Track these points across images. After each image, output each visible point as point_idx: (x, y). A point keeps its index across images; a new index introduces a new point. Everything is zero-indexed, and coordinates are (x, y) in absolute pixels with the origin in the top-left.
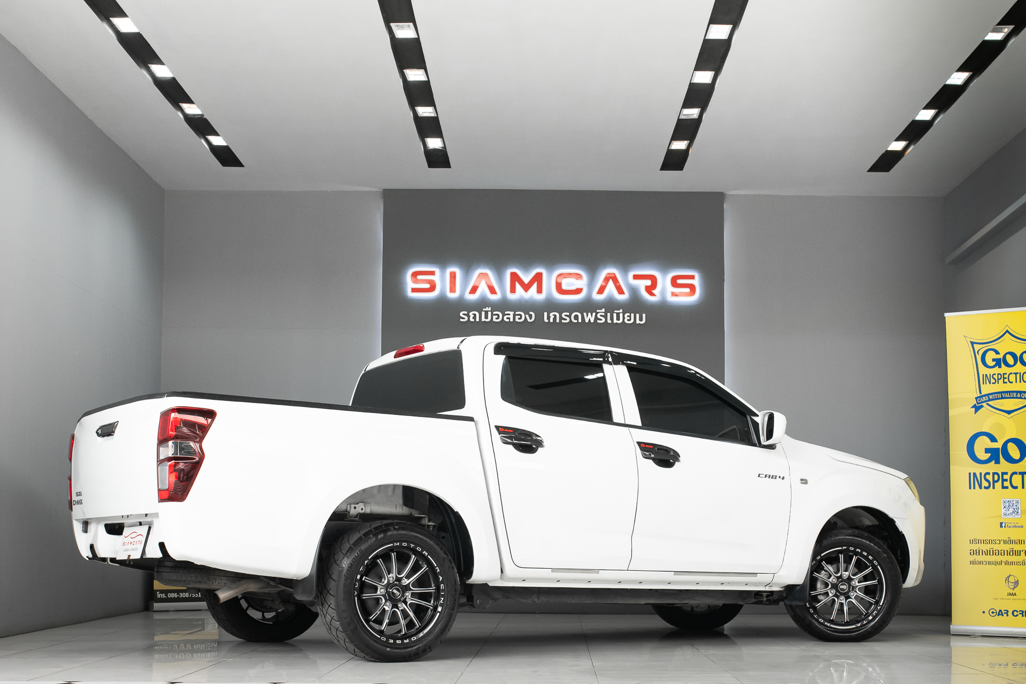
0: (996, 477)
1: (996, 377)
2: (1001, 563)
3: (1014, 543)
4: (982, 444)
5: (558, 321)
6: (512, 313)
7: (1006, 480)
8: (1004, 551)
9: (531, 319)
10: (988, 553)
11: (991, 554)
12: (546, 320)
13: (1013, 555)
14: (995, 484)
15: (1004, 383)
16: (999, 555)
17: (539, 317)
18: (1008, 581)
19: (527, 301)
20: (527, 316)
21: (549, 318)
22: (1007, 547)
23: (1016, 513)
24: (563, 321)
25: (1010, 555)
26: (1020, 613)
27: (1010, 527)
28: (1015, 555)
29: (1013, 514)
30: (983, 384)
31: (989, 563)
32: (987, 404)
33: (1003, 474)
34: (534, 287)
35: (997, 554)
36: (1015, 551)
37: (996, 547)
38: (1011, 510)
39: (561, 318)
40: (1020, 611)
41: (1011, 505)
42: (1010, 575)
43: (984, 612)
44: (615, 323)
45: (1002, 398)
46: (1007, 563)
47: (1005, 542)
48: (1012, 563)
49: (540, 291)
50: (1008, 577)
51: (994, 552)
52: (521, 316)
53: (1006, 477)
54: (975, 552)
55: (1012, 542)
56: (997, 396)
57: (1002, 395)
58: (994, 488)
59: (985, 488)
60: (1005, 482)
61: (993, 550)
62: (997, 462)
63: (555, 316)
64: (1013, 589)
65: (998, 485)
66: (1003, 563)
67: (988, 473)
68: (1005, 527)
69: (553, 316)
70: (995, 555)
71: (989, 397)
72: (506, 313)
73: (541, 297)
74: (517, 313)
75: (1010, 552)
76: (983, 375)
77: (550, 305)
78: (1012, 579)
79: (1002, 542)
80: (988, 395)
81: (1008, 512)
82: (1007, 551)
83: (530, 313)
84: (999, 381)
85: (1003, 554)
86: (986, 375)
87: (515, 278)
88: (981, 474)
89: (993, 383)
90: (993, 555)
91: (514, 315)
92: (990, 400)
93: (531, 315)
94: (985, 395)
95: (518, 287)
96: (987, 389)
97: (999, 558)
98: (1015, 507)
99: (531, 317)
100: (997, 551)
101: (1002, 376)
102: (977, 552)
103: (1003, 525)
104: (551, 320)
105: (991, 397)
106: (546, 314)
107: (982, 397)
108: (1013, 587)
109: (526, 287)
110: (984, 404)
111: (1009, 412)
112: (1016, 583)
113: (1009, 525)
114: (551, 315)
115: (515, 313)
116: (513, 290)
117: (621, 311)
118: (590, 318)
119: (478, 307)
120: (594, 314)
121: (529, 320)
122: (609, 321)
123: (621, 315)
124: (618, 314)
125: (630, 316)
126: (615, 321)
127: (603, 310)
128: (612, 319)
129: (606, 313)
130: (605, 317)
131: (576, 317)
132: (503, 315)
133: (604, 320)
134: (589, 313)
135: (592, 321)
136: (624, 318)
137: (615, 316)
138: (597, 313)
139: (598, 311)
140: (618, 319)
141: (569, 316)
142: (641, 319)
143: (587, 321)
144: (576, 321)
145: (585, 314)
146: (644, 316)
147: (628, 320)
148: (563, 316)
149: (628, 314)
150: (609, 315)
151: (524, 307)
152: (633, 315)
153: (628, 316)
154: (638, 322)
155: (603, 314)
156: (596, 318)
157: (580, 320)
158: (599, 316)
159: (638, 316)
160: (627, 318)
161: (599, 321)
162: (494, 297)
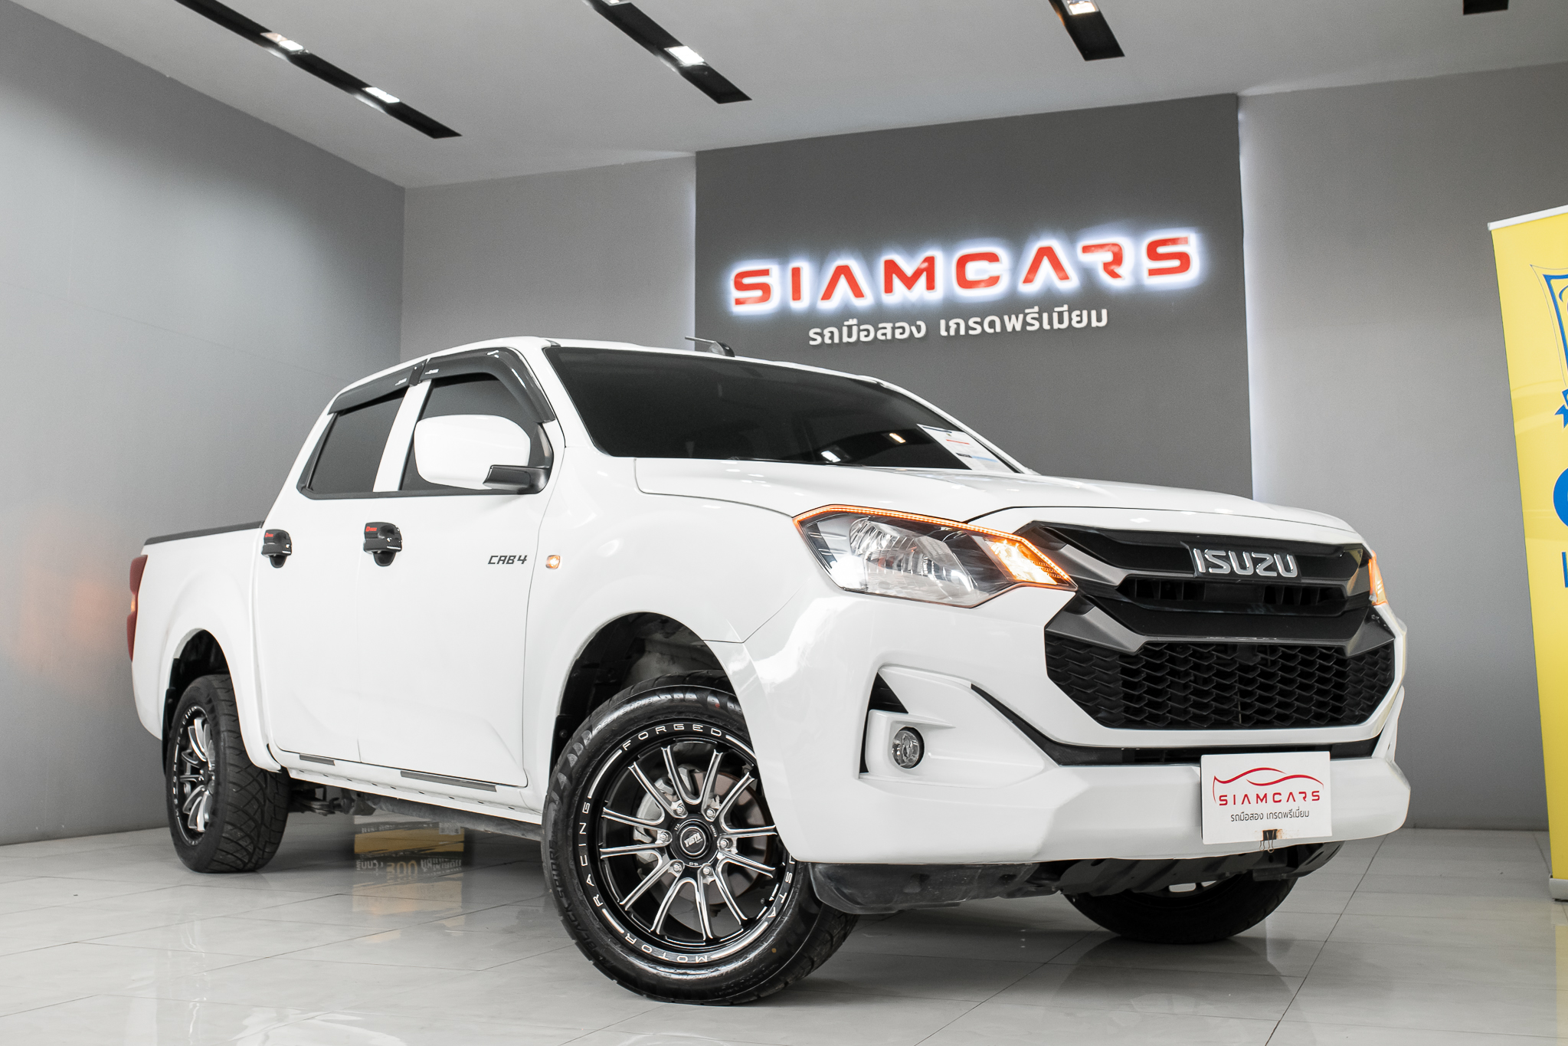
5: (962, 332)
6: (889, 326)
9: (919, 332)
12: (944, 333)
17: (932, 328)
19: (913, 305)
20: (914, 329)
21: (948, 329)
24: (971, 332)
34: (923, 280)
39: (968, 328)
44: (1056, 330)
49: (931, 285)
52: (903, 328)
63: (958, 324)
69: (955, 326)
72: (881, 325)
73: (936, 296)
74: (897, 325)
77: (952, 309)
83: (919, 323)
87: (892, 268)
91: (894, 329)
93: (920, 326)
95: (897, 282)
99: (919, 329)
104: (952, 333)
106: (943, 323)
109: (909, 282)
114: (952, 323)
115: (894, 325)
116: (889, 288)
117: (1066, 307)
118: (1014, 323)
119: (838, 319)
120: (1021, 316)
121: (917, 335)
122: (1046, 326)
123: (1066, 315)
124: (1061, 314)
125: (1080, 316)
126: (1056, 326)
127: (1036, 309)
128: (1051, 322)
129: (1040, 313)
130: (1040, 320)
131: (992, 324)
132: (877, 329)
133: (1037, 325)
134: (1013, 317)
135: (1018, 328)
136: (1070, 319)
137: (1055, 316)
138: (1025, 315)
139: (1027, 311)
140: (1061, 321)
141: (981, 324)
142: (1099, 319)
143: (1009, 329)
144: (992, 331)
145: (1006, 318)
146: (1104, 312)
147: (1078, 322)
148: (971, 323)
149: (1078, 312)
150: (1045, 316)
151: (909, 315)
152: (1085, 313)
153: (1077, 316)
154: (1094, 324)
155: (1036, 316)
156: (1025, 323)
157: (998, 329)
158: (1029, 319)
159: (1094, 313)
160: (1075, 319)
161: (1029, 328)
162: (860, 304)
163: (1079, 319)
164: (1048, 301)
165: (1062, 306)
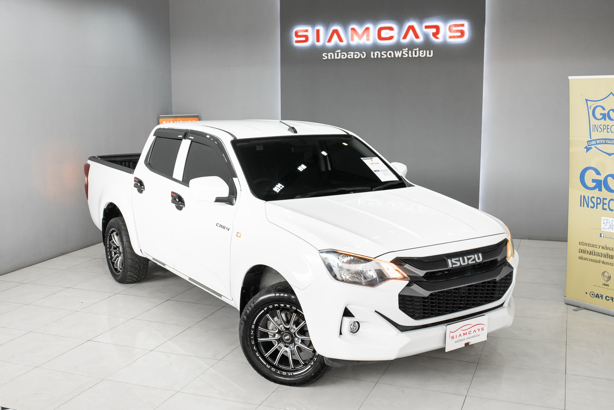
0: (599, 200)
1: (602, 127)
2: (599, 262)
3: (609, 249)
4: (590, 176)
5: (379, 57)
6: (352, 53)
7: (606, 204)
8: (602, 254)
9: (363, 56)
10: (591, 253)
11: (593, 254)
12: (372, 57)
13: (608, 257)
14: (598, 205)
15: (607, 132)
16: (598, 256)
17: (368, 55)
18: (604, 276)
19: (361, 45)
20: (361, 55)
21: (374, 55)
22: (604, 252)
23: (611, 228)
24: (382, 57)
25: (606, 257)
26: (611, 299)
27: (607, 238)
28: (610, 258)
29: (610, 229)
30: (593, 131)
31: (591, 260)
32: (595, 147)
33: (604, 199)
34: (365, 36)
35: (597, 255)
36: (610, 255)
37: (597, 250)
38: (608, 226)
39: (381, 55)
40: (611, 297)
41: (608, 222)
42: (605, 272)
43: (586, 293)
45: (606, 143)
46: (603, 262)
47: (603, 248)
48: (607, 263)
49: (368, 38)
50: (604, 272)
51: (595, 253)
52: (357, 54)
53: (605, 201)
54: (582, 251)
55: (608, 248)
56: (602, 141)
57: (605, 141)
58: (597, 208)
59: (591, 207)
60: (604, 205)
61: (594, 252)
62: (600, 190)
63: (378, 54)
64: (607, 281)
65: (600, 206)
66: (601, 262)
67: (593, 197)
68: (603, 237)
69: (377, 54)
70: (596, 255)
71: (596, 142)
73: (370, 42)
74: (355, 53)
75: (606, 256)
76: (593, 125)
77: (376, 48)
78: (606, 274)
79: (601, 247)
80: (596, 140)
81: (606, 227)
82: (604, 254)
83: (363, 52)
84: (604, 130)
85: (601, 256)
86: (595, 125)
87: (353, 31)
88: (588, 197)
89: (600, 132)
90: (594, 255)
91: (354, 54)
92: (597, 144)
93: (364, 54)
94: (593, 140)
95: (355, 37)
96: (596, 135)
97: (598, 258)
98: (611, 224)
99: (363, 55)
100: (597, 253)
101: (606, 127)
102: (583, 251)
103: (602, 235)
104: (376, 57)
105: (598, 142)
106: (372, 53)
107: (591, 141)
108: (607, 280)
110: (593, 147)
111: (610, 155)
112: (609, 278)
113: (606, 236)
114: (375, 53)
115: (354, 53)
116: (353, 39)
117: (418, 49)
118: (398, 54)
119: (333, 50)
120: (401, 52)
121: (362, 57)
122: (410, 56)
123: (418, 52)
124: (416, 51)
125: (423, 52)
126: (414, 56)
127: (407, 49)
128: (412, 55)
129: (408, 51)
130: (408, 53)
131: (390, 54)
132: (348, 54)
133: (407, 55)
134: (398, 52)
135: (400, 56)
136: (419, 53)
137: (414, 52)
138: (403, 51)
139: (403, 50)
140: (416, 54)
141: (386, 54)
142: (430, 54)
143: (397, 56)
144: (390, 57)
145: (395, 52)
146: (432, 52)
147: (422, 55)
148: (383, 54)
149: (422, 51)
150: (410, 52)
151: (359, 49)
152: (425, 51)
153: (422, 52)
154: (428, 56)
155: (407, 52)
156: (402, 54)
157: (393, 56)
158: (404, 53)
159: (428, 52)
160: (421, 53)
161: (404, 56)
162: (341, 44)
163: (422, 54)
164: (411, 46)
165: (416, 48)
